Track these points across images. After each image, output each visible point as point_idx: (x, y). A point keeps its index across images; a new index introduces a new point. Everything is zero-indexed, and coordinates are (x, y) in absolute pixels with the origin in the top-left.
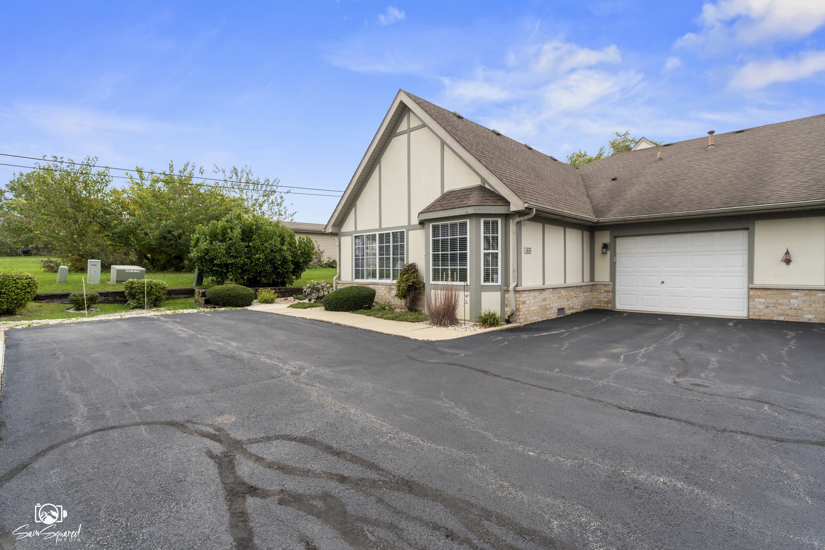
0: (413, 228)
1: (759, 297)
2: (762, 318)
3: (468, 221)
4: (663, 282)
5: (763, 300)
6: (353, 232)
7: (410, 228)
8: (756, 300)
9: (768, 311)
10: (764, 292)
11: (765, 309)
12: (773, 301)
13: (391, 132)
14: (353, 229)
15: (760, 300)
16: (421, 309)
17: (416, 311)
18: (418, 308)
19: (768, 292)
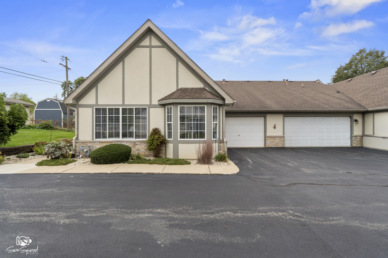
0: (155, 106)
1: (269, 140)
2: (270, 147)
3: (206, 106)
4: (239, 135)
5: (270, 141)
6: (94, 105)
7: (151, 106)
8: (268, 141)
9: (271, 144)
10: (270, 138)
11: (270, 144)
12: (272, 141)
13: (136, 44)
14: (94, 103)
15: (269, 141)
16: (162, 155)
17: (160, 157)
18: (160, 155)
19: (271, 138)
